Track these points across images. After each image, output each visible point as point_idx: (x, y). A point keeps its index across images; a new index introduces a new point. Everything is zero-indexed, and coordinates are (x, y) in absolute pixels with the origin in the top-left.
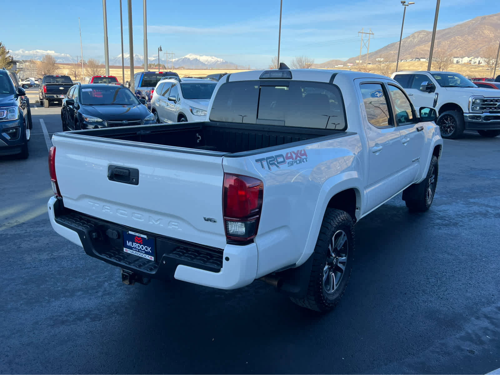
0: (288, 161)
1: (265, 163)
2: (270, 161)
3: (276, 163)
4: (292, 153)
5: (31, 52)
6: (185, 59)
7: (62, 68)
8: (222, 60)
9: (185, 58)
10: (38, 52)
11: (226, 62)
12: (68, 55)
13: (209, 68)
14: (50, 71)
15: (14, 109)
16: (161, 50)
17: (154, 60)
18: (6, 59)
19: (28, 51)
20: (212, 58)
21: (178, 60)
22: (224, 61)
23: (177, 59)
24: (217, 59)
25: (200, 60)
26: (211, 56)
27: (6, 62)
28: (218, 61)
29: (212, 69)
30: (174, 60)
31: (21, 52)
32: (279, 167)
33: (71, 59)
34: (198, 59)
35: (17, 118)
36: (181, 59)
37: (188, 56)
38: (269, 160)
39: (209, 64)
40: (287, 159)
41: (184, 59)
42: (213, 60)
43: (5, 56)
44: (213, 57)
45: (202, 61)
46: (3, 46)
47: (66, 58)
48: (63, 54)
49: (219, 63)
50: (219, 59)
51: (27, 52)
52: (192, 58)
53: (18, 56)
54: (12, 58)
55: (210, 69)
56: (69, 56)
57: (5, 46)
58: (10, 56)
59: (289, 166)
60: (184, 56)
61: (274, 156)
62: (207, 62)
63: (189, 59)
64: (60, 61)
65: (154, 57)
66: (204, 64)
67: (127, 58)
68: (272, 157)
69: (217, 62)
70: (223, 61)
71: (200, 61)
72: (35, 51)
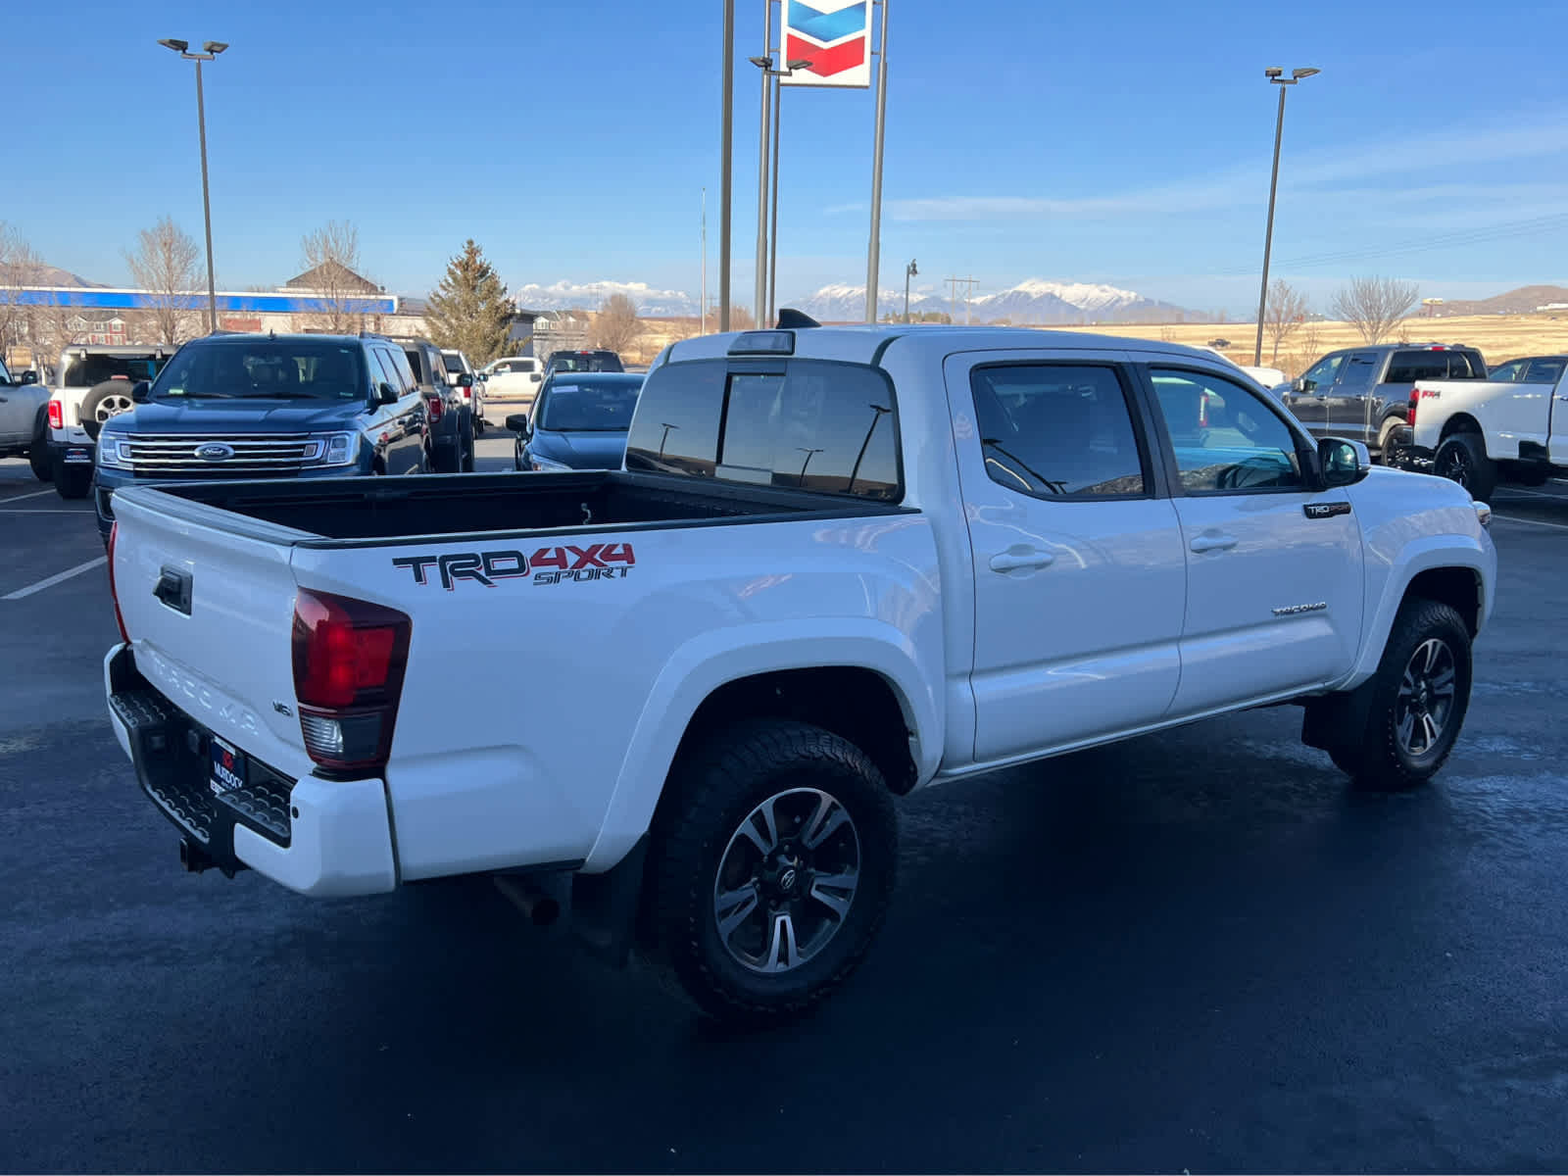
0: (535, 571)
1: (432, 572)
2: (452, 567)
3: (482, 572)
4: (566, 550)
5: (584, 287)
6: (1015, 294)
7: (660, 329)
8: (1133, 295)
9: (1015, 292)
10: (602, 287)
11: (1148, 302)
12: (680, 294)
13: (1085, 323)
14: (617, 339)
15: (347, 437)
16: (915, 272)
17: (922, 301)
18: (498, 308)
19: (579, 284)
20: (1103, 291)
21: (993, 301)
22: (1141, 299)
23: (990, 297)
24: (1118, 291)
25: (1063, 298)
26: (1098, 284)
27: (498, 316)
28: (1120, 299)
29: (1096, 325)
30: (978, 300)
31: (562, 289)
32: (490, 583)
33: (687, 304)
34: (1057, 294)
35: (350, 460)
36: (1004, 295)
37: (1023, 287)
38: (451, 563)
39: (1091, 309)
40: (532, 565)
41: (1012, 295)
42: (1104, 295)
43: (495, 301)
44: (1106, 287)
45: (1067, 301)
46: (492, 274)
47: (675, 303)
48: (666, 293)
49: (1125, 303)
50: (1124, 294)
51: (575, 288)
52: (1036, 293)
53: (551, 300)
54: (514, 305)
55: (1092, 325)
56: (683, 296)
57: (498, 274)
58: (507, 301)
59: (535, 584)
60: (1010, 288)
61: (480, 555)
62: (1084, 303)
63: (1027, 295)
64: (660, 312)
65: (921, 293)
66: (1075, 308)
67: (841, 298)
68: (474, 556)
69: (1117, 301)
70: (1136, 297)
71: (1062, 302)
72: (594, 285)
